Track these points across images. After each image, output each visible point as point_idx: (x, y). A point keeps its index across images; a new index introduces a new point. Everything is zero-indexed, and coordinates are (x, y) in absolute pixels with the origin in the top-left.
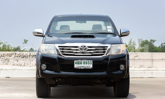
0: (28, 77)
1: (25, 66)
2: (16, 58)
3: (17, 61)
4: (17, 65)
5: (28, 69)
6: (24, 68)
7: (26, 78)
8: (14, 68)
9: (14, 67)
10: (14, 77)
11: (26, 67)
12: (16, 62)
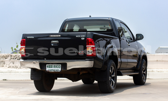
0: (25, 79)
1: (21, 68)
2: (12, 60)
3: (13, 63)
4: (13, 67)
5: (24, 71)
6: (20, 70)
7: (24, 80)
8: (10, 71)
9: (10, 69)
10: (10, 79)
11: (23, 70)
12: (11, 65)
